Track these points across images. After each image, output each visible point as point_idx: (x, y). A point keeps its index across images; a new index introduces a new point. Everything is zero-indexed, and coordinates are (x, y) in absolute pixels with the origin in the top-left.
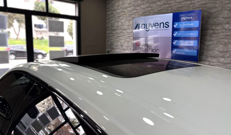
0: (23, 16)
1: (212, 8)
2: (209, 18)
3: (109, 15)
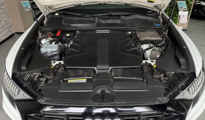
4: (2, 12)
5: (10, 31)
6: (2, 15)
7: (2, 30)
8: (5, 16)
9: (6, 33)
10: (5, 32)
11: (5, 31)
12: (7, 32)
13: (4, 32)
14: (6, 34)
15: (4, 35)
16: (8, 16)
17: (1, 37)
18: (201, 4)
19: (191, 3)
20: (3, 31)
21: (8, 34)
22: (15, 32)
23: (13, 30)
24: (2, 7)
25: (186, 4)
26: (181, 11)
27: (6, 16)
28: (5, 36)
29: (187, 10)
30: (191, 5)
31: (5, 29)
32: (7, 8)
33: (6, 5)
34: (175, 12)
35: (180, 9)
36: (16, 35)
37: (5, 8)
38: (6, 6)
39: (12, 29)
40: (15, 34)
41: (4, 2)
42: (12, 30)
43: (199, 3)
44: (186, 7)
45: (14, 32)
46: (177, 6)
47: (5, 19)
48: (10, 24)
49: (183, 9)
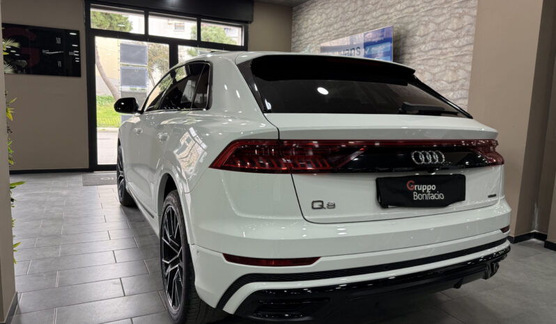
0: (167, 46)
1: (408, 23)
2: (405, 37)
3: (294, 43)
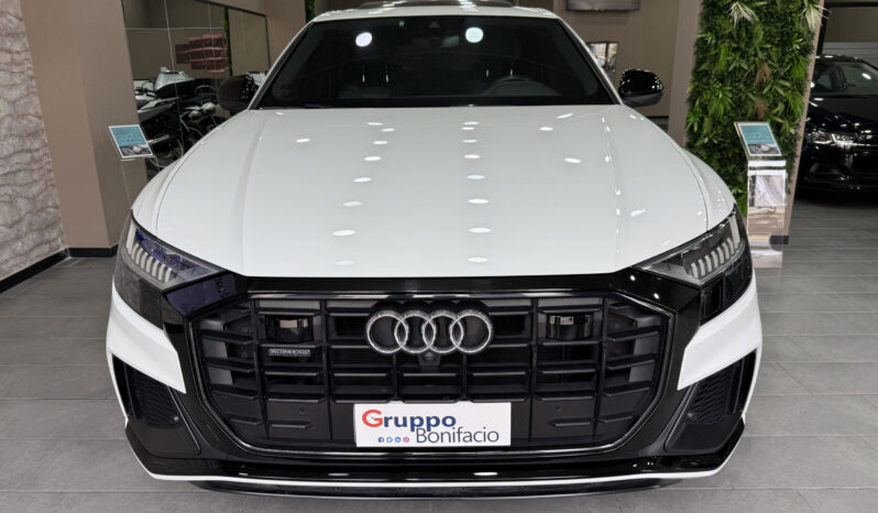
4: (28, 163)
5: (48, 242)
6: (21, 174)
7: (13, 235)
8: (35, 181)
9: (26, 248)
10: (23, 243)
11: (25, 239)
12: (31, 244)
13: (20, 244)
14: (27, 254)
15: (18, 255)
16: (46, 182)
17: (6, 261)
18: (833, 142)
19: (792, 131)
20: (18, 238)
21: (35, 253)
22: (67, 247)
23: (59, 240)
24: (29, 144)
25: (774, 133)
26: (756, 158)
27: (41, 179)
28: (24, 258)
29: (780, 155)
30: (793, 139)
31: (26, 233)
32: (47, 150)
33: (44, 136)
34: (734, 166)
35: (752, 152)
36: (70, 262)
37: (37, 150)
38: (43, 140)
39: (54, 235)
40: (65, 256)
41: (37, 126)
42: (55, 239)
43: (826, 139)
44: (775, 145)
45: (62, 249)
46: (736, 141)
47: (35, 190)
48: (49, 213)
49: (764, 152)
